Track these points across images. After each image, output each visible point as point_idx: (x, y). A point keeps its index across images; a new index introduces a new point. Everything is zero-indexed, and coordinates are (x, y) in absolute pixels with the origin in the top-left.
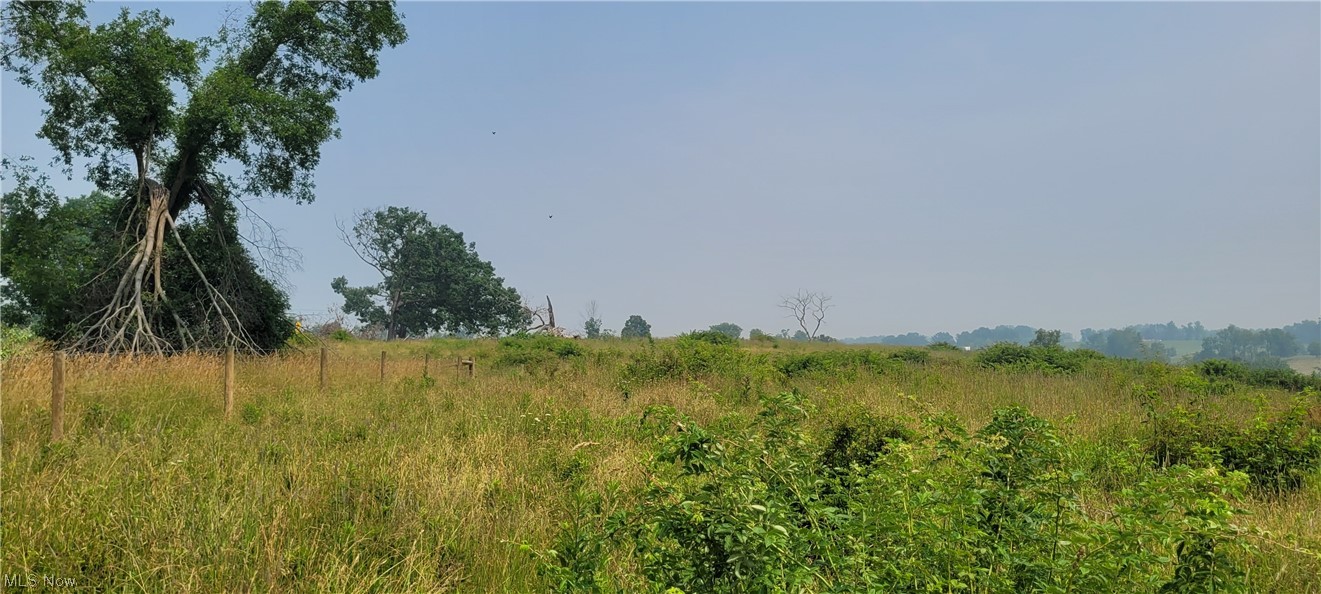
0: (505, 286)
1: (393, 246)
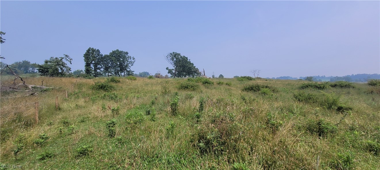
0: (196, 68)
1: (174, 60)
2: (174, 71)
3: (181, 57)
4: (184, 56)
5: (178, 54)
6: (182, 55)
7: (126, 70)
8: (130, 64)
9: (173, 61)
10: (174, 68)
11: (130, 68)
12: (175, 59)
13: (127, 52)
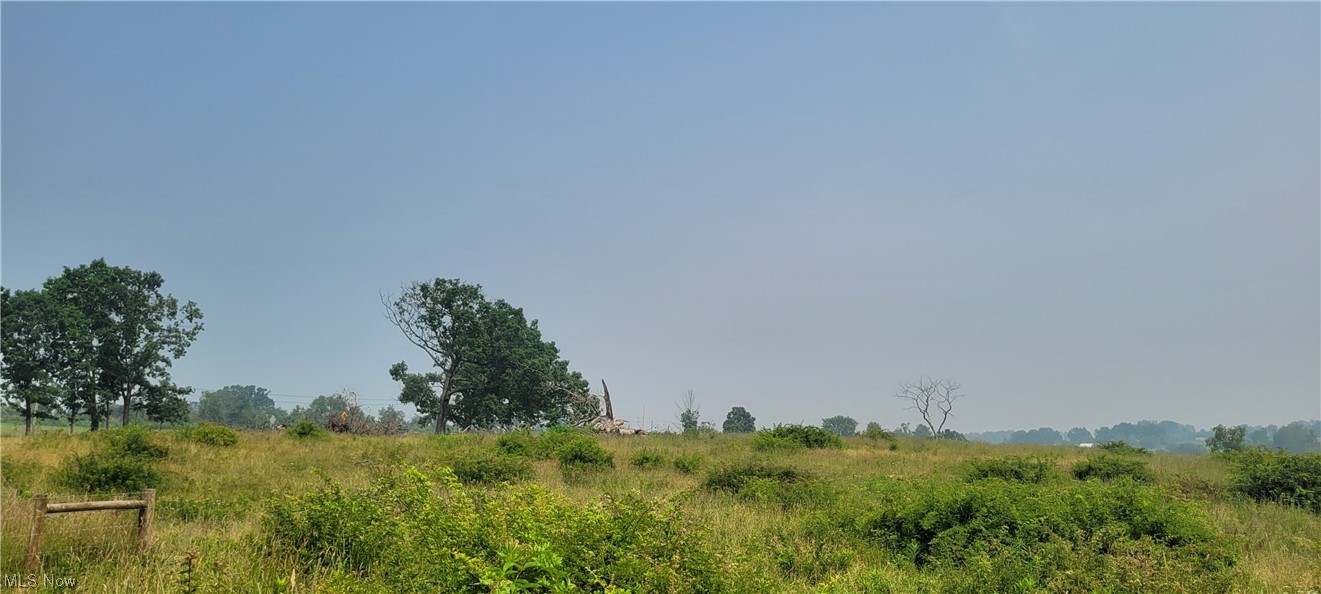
1: (440, 324)
2: (438, 390)
3: (485, 308)
4: (502, 304)
5: (465, 289)
6: (491, 296)
7: (139, 380)
8: (169, 343)
9: (434, 329)
10: (439, 371)
11: (168, 370)
12: (447, 320)
13: (154, 275)
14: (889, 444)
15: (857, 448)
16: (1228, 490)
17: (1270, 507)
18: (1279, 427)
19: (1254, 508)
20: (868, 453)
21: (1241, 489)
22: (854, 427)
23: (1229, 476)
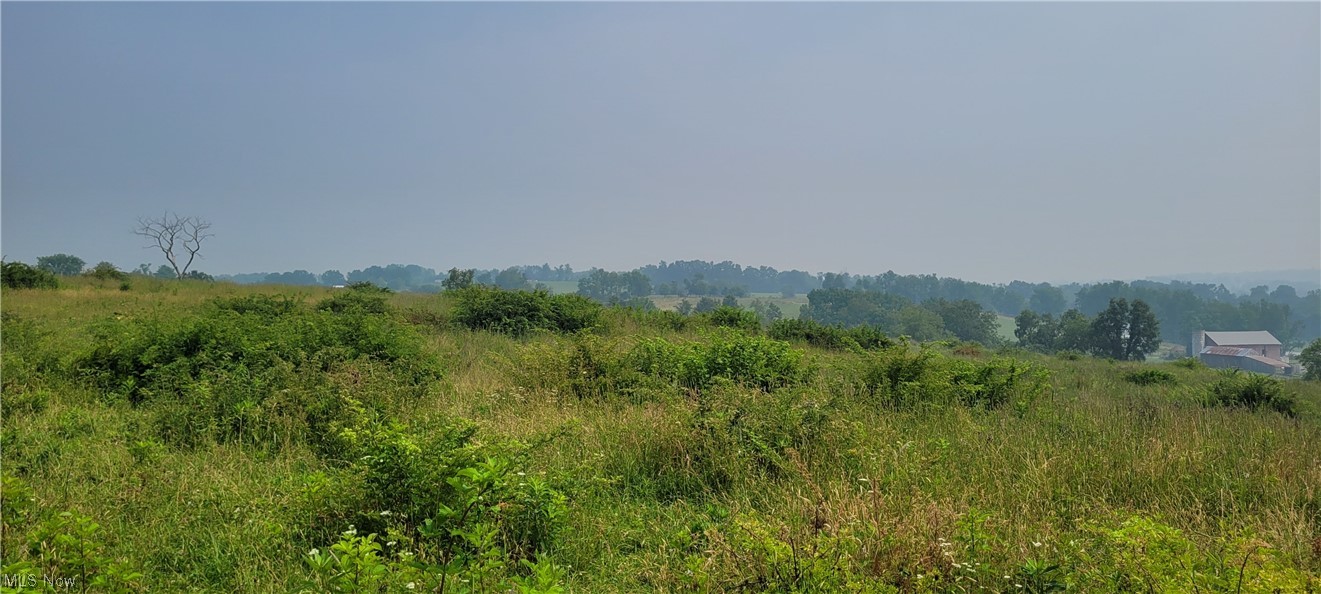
14: (119, 284)
15: (78, 289)
16: (452, 322)
17: (481, 334)
18: (500, 271)
19: (469, 335)
20: (93, 293)
21: (461, 320)
22: (80, 268)
23: (453, 309)
